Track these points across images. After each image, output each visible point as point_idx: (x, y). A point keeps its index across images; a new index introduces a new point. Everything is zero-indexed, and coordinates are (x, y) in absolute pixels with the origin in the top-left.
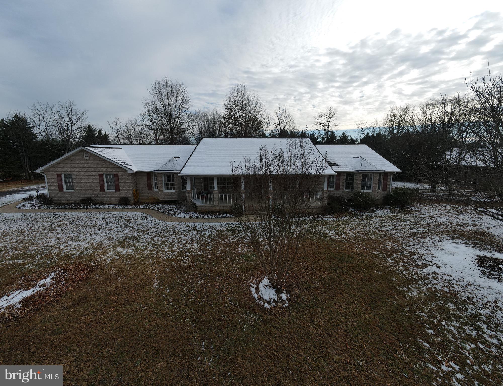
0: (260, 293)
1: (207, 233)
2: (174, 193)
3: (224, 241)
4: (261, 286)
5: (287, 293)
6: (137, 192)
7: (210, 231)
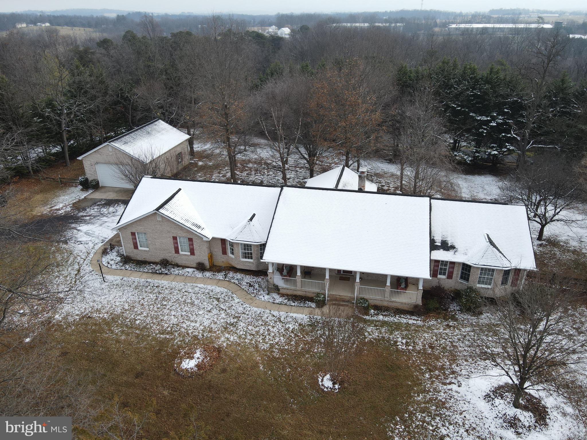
0: (323, 383)
1: (290, 326)
2: (252, 263)
3: (305, 337)
4: (325, 379)
5: (339, 385)
6: (211, 257)
7: (293, 324)
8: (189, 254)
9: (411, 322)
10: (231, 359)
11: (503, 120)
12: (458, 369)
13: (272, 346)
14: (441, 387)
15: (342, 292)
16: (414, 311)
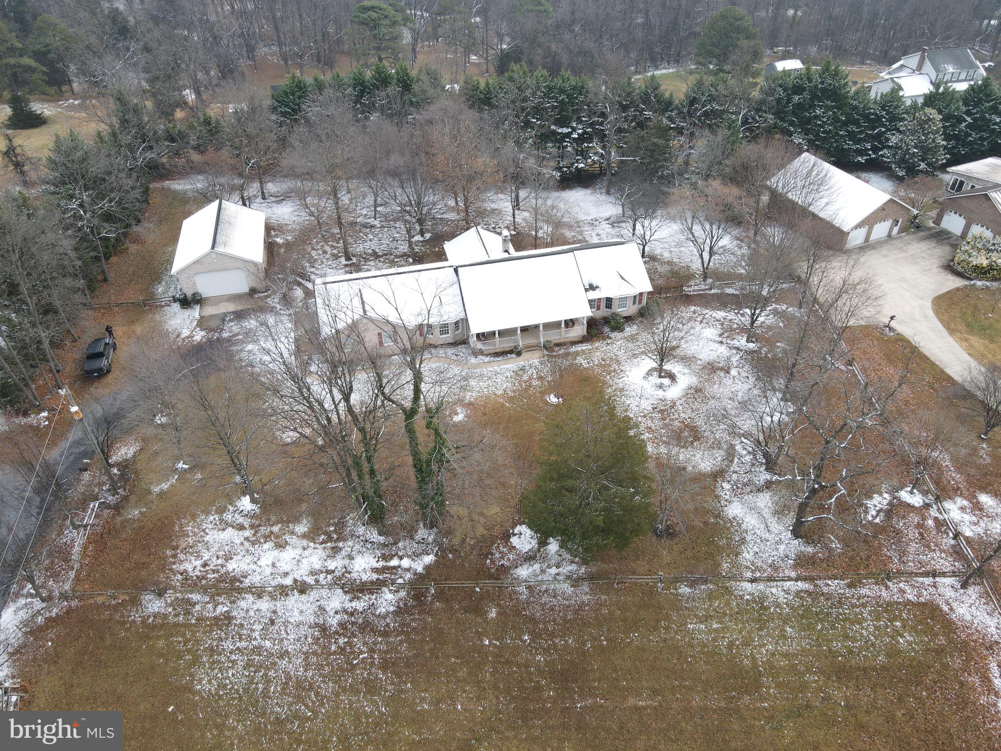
0: (551, 400)
1: (507, 374)
2: (450, 337)
3: (522, 378)
5: (562, 399)
6: (411, 341)
8: (393, 344)
9: (584, 348)
10: (484, 407)
11: (583, 129)
12: (623, 368)
13: (505, 391)
14: (618, 381)
15: (531, 341)
16: (583, 340)
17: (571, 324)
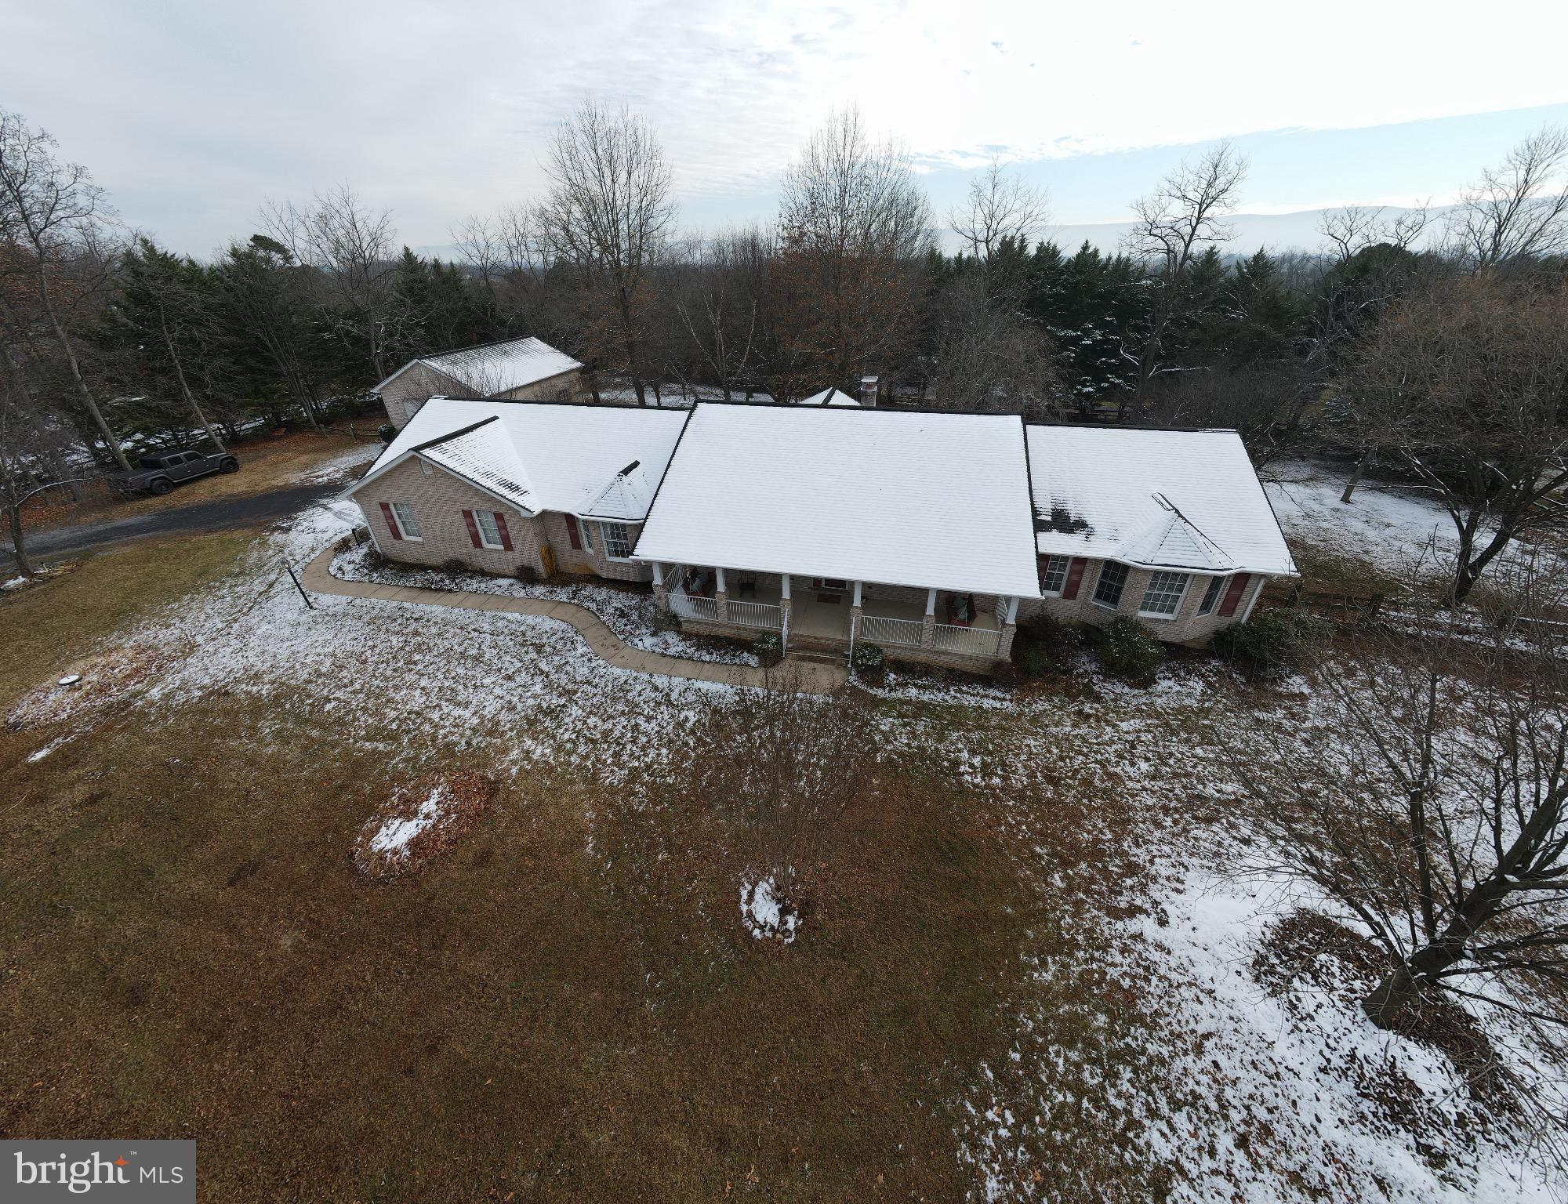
0: (753, 905)
1: (691, 714)
2: (631, 566)
3: (721, 748)
4: (759, 891)
5: (799, 918)
6: (549, 553)
7: (697, 709)
8: (501, 547)
9: (987, 704)
10: (517, 818)
13: (633, 775)
14: (1106, 925)
15: (820, 630)
16: (991, 676)
17: (963, 615)
